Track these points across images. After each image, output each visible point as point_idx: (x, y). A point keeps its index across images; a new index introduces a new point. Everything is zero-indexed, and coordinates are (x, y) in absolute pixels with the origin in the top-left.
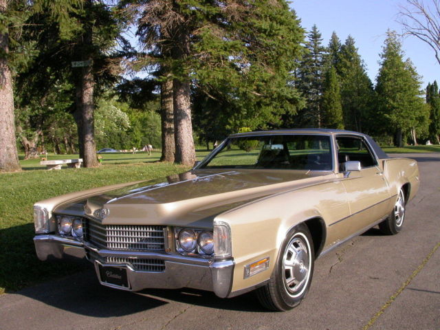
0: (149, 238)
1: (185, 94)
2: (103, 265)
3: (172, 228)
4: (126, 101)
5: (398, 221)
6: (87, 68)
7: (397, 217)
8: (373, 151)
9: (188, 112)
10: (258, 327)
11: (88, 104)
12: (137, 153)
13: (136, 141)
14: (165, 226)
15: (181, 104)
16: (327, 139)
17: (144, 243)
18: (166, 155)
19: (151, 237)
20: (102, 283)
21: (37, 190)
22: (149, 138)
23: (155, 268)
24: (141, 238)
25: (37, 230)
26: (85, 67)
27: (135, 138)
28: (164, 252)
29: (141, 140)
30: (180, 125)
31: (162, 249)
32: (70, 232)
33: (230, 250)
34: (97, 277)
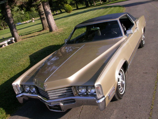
0: (66, 92)
1: (47, 5)
2: (50, 106)
3: (75, 87)
4: (23, 9)
5: (143, 42)
6: (6, 3)
7: (143, 41)
8: (131, 19)
9: (50, 11)
10: (114, 111)
11: (10, 17)
12: (29, 22)
13: (27, 17)
14: (72, 87)
15: (46, 9)
16: (116, 21)
17: (64, 94)
18: (45, 27)
19: (66, 91)
20: (50, 110)
21: (4, 62)
22: (32, 15)
23: (71, 102)
24: (63, 93)
25: (16, 93)
26: (5, 3)
27: (27, 16)
28: (73, 96)
29: (29, 17)
30: (48, 17)
31: (72, 95)
32: (30, 91)
33: (103, 94)
34: (48, 108)
